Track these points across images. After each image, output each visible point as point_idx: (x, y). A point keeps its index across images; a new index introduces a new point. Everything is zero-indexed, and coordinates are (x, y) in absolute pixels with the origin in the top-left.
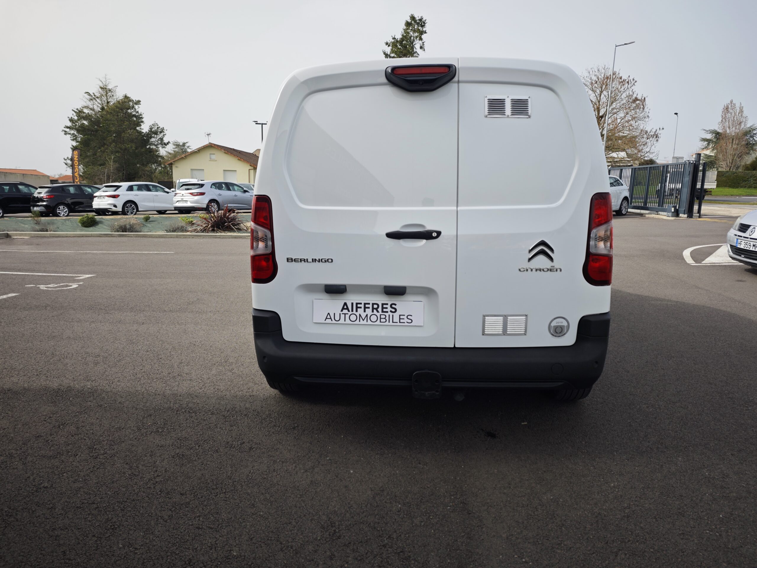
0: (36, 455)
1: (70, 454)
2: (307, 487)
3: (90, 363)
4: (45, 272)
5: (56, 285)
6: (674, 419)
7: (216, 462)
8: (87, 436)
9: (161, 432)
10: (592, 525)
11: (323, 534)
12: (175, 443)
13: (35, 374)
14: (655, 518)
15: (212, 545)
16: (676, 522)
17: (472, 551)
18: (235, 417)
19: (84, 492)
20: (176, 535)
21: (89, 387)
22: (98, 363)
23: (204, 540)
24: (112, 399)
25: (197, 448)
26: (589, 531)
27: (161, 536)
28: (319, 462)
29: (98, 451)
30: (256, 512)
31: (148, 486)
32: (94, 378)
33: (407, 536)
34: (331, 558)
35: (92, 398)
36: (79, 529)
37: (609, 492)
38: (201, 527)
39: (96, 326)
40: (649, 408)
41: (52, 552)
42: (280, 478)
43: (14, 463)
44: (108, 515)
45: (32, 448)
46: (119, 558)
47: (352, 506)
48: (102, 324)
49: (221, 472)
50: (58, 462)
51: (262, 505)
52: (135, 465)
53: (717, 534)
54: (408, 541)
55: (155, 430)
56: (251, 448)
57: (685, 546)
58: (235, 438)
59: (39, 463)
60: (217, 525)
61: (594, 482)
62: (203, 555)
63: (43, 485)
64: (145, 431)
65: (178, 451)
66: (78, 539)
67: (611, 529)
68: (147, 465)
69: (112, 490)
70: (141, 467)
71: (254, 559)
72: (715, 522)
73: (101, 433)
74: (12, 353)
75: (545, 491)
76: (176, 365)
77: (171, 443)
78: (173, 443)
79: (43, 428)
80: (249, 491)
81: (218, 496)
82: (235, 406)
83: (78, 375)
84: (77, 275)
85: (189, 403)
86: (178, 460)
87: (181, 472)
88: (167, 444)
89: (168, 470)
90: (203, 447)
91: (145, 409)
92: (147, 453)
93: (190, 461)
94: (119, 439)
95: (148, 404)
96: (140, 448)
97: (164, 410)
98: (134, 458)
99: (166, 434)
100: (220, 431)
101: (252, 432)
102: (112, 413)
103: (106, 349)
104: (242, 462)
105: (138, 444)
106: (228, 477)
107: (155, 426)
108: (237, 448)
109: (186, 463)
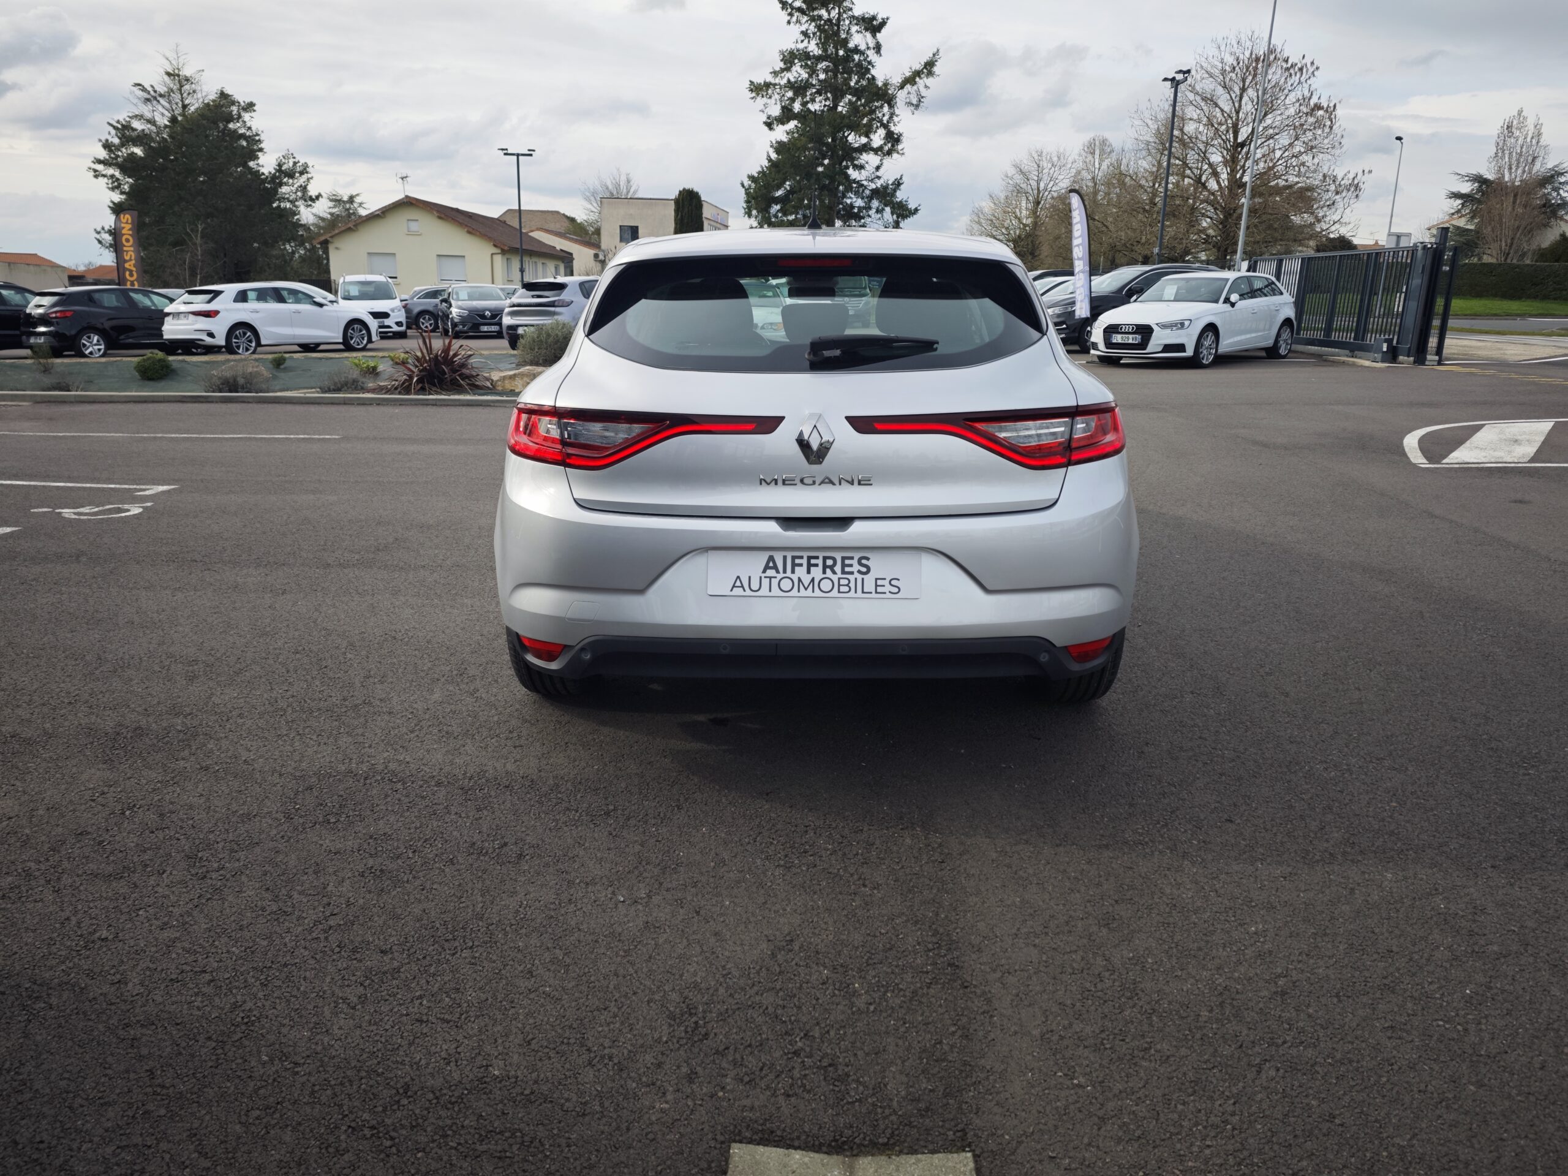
0: (80, 872)
1: (149, 869)
2: (638, 934)
3: (178, 678)
4: (70, 479)
5: (96, 509)
6: (1379, 793)
7: (451, 885)
8: (182, 831)
9: (334, 823)
10: (1211, 1011)
11: (674, 1031)
12: (365, 846)
13: (66, 701)
14: (1337, 996)
15: (449, 1055)
16: (1378, 1003)
17: (972, 1063)
18: (486, 791)
19: (183, 949)
20: (375, 1035)
21: (179, 728)
22: (195, 677)
23: (432, 1045)
24: (229, 754)
25: (411, 855)
26: (1206, 1022)
27: (346, 1037)
28: (661, 884)
29: (206, 863)
30: (536, 985)
31: (314, 935)
32: (188, 710)
33: (842, 1032)
34: (691, 1077)
35: (187, 752)
36: (178, 1024)
37: (1246, 943)
38: (425, 1018)
39: (186, 597)
40: (1329, 770)
41: (127, 1071)
42: (584, 917)
43: (36, 890)
44: (235, 996)
45: (69, 858)
46: (264, 1083)
47: (730, 973)
48: (198, 593)
49: (461, 905)
50: (126, 887)
51: (547, 973)
52: (284, 892)
53: (1459, 1027)
54: (842, 1043)
55: (321, 819)
56: (521, 855)
57: (1395, 1052)
58: (488, 835)
59: (86, 890)
60: (457, 1015)
61: (1215, 923)
62: (432, 1075)
63: (98, 934)
64: (301, 821)
65: (371, 862)
66: (177, 1045)
67: (1249, 1020)
68: (309, 893)
69: (239, 944)
70: (296, 895)
71: (536, 1082)
72: (1455, 1004)
73: (210, 825)
74: (14, 656)
75: (1117, 942)
76: (357, 683)
77: (356, 846)
78: (360, 845)
79: (90, 815)
80: (520, 944)
81: (457, 955)
82: (485, 768)
83: (155, 702)
84: (138, 487)
85: (389, 762)
86: (372, 881)
87: (379, 906)
88: (348, 848)
89: (354, 901)
90: (422, 854)
91: (298, 774)
92: (307, 866)
93: (398, 882)
94: (247, 838)
95: (304, 764)
96: (293, 857)
97: (338, 777)
98: (282, 877)
99: (344, 826)
100: (455, 820)
101: (521, 821)
102: (230, 783)
103: (210, 648)
104: (504, 883)
105: (289, 847)
106: (477, 915)
107: (320, 810)
108: (492, 856)
109: (389, 888)
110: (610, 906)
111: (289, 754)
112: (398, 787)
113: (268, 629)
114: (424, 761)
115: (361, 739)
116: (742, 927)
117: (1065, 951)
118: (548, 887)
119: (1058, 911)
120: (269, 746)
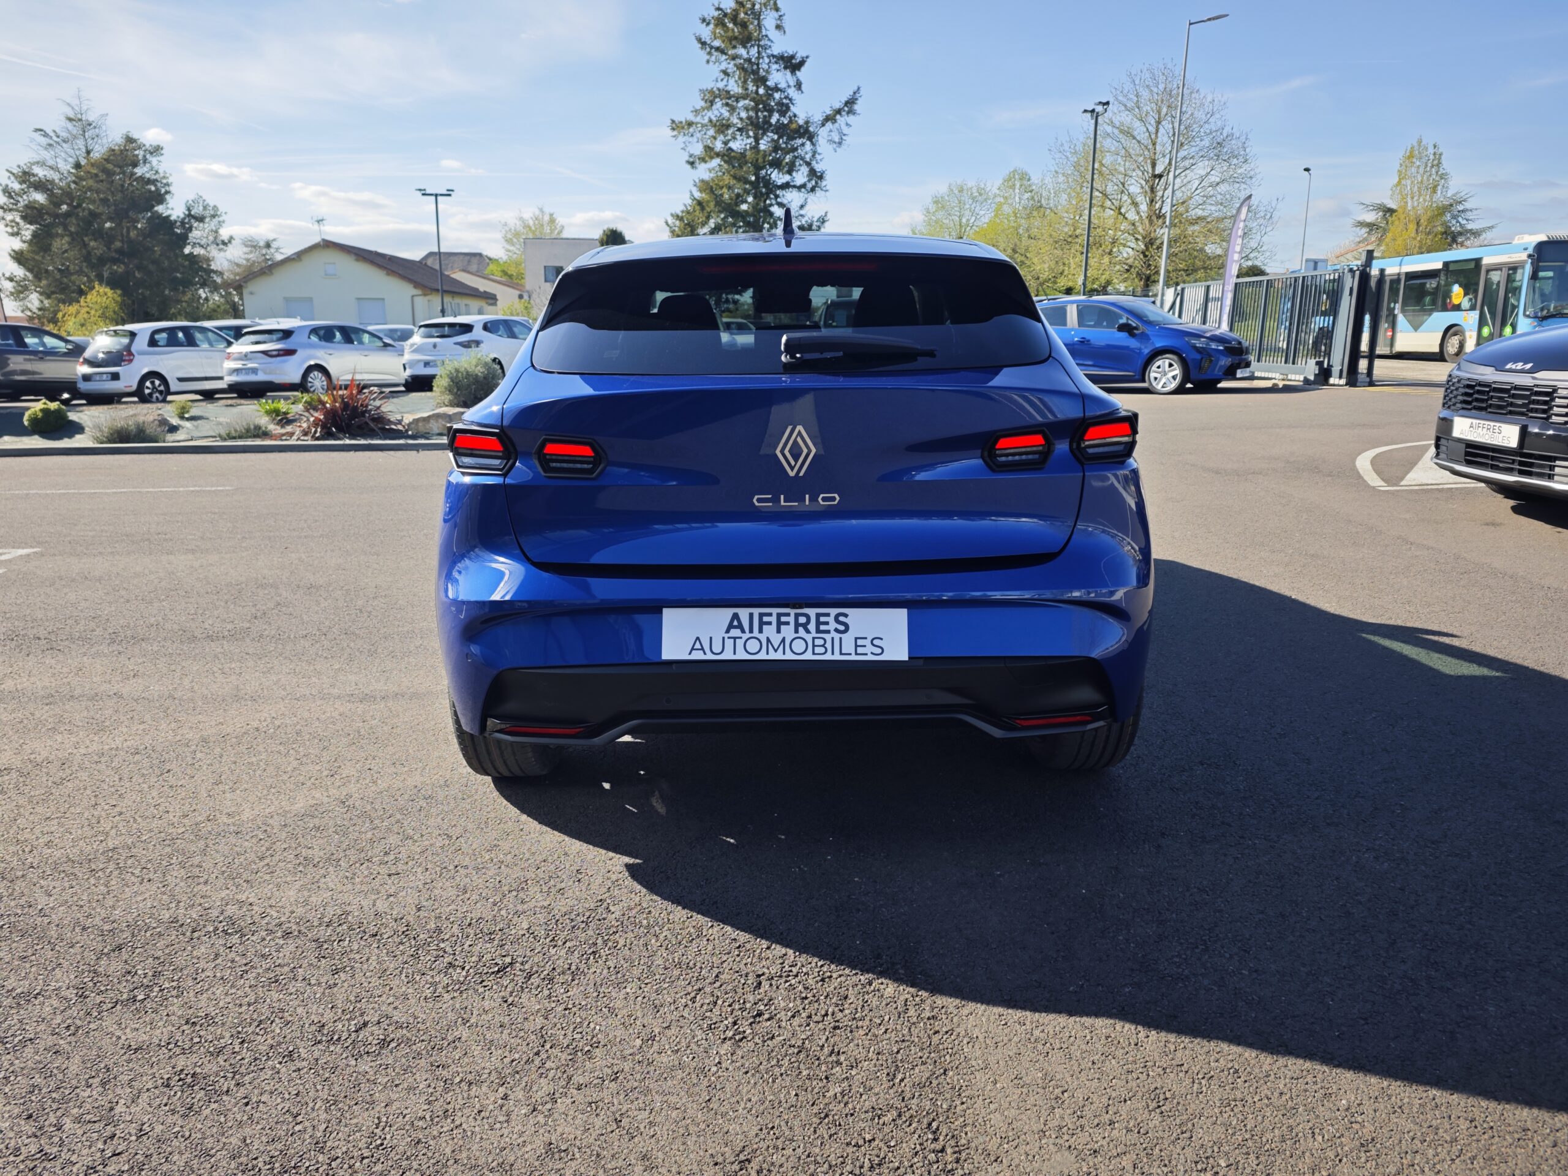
2: (537, 1163)
7: (287, 1096)
9: (142, 1001)
12: (178, 1036)
18: (347, 942)
24: (22, 902)
25: (237, 1049)
28: (570, 1078)
40: (1381, 860)
42: (463, 1139)
49: (297, 1128)
52: (52, 1119)
55: (125, 996)
56: (384, 1040)
58: (343, 1012)
64: (99, 999)
65: (181, 1062)
68: (88, 1117)
70: (68, 1125)
76: (203, 791)
77: (165, 1038)
78: (171, 1035)
82: (348, 908)
85: (227, 904)
86: (179, 1093)
87: (182, 1136)
88: (153, 1041)
89: (148, 1129)
90: (252, 1046)
91: (106, 927)
92: (93, 1074)
93: (214, 1094)
94: (19, 1032)
95: (117, 912)
96: (77, 1059)
97: (158, 930)
98: (54, 1095)
99: (154, 1006)
100: (302, 990)
101: (388, 988)
102: (15, 945)
103: (30, 751)
104: (358, 1089)
105: (74, 1044)
106: (317, 1143)
107: (127, 981)
108: (346, 1045)
109: (201, 1104)
110: (501, 1119)
111: (101, 897)
112: (234, 941)
113: (107, 724)
114: (273, 902)
115: (195, 872)
116: (679, 1141)
117: (1110, 1154)
118: (417, 1092)
119: (1093, 1090)
120: (77, 887)
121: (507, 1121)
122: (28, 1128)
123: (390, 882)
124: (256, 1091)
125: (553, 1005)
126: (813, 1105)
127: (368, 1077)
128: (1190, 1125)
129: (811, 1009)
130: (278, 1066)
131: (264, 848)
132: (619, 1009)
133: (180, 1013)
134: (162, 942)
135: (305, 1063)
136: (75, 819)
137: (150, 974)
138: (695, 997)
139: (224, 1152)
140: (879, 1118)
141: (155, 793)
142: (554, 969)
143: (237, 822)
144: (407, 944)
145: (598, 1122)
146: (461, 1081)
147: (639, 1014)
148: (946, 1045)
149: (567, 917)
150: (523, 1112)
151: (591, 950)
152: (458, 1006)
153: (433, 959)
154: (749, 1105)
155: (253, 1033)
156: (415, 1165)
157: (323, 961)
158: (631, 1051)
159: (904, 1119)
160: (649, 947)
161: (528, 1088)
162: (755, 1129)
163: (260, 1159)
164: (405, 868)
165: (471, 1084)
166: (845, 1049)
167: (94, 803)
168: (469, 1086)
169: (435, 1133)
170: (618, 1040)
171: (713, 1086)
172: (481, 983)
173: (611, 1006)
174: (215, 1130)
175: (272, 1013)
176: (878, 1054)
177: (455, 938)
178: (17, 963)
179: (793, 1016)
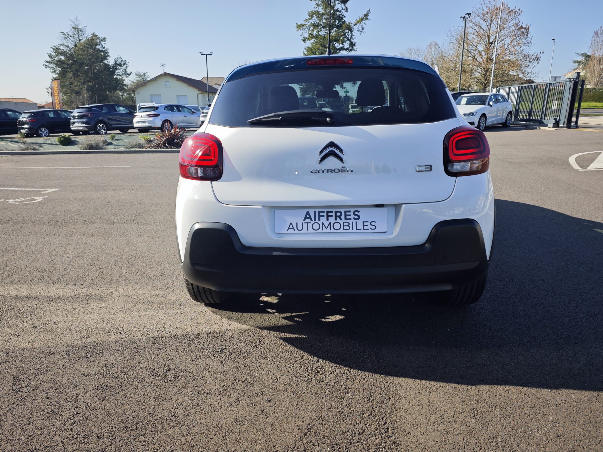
2: (231, 425)
4: (17, 187)
5: (24, 199)
7: (140, 395)
8: (15, 363)
9: (89, 357)
12: (102, 371)
18: (164, 338)
22: (44, 279)
24: (48, 319)
25: (122, 377)
28: (245, 393)
29: (22, 382)
31: (66, 427)
39: (49, 239)
48: (56, 237)
49: (143, 407)
52: (56, 399)
56: (177, 376)
58: (162, 365)
64: (74, 356)
65: (102, 381)
68: (69, 399)
70: (62, 402)
73: (30, 359)
77: (97, 372)
78: (99, 371)
80: (170, 432)
81: (136, 440)
82: (166, 326)
83: (22, 292)
84: (44, 189)
85: (121, 323)
86: (101, 392)
87: (102, 408)
88: (93, 372)
89: (90, 405)
90: (128, 376)
91: (78, 330)
92: (71, 384)
93: (114, 393)
94: (46, 367)
95: (82, 324)
96: (65, 378)
97: (96, 331)
98: (57, 391)
99: (94, 359)
100: (147, 356)
101: (179, 356)
102: (45, 335)
103: (53, 264)
104: (166, 394)
105: (64, 372)
106: (150, 413)
107: (84, 350)
108: (162, 377)
109: (109, 396)
110: (218, 408)
111: (76, 318)
112: (123, 337)
113: (81, 254)
114: (138, 322)
115: (110, 310)
116: (285, 419)
117: (454, 434)
118: (188, 396)
119: (448, 408)
120: (68, 314)
121: (221, 409)
122: (48, 402)
123: (181, 316)
124: (129, 393)
125: (240, 365)
126: (337, 408)
127: (170, 389)
128: (487, 424)
129: (338, 371)
130: (137, 384)
131: (136, 302)
132: (265, 368)
133: (103, 362)
134: (97, 336)
135: (147, 383)
136: (68, 289)
137: (93, 347)
138: (293, 364)
139: (117, 415)
140: (363, 414)
141: (97, 280)
142: (241, 351)
143: (126, 292)
144: (187, 340)
145: (255, 411)
146: (204, 392)
147: (272, 370)
148: (391, 387)
149: (246, 331)
150: (227, 405)
151: (255, 345)
152: (204, 364)
153: (196, 346)
154: (312, 407)
155: (129, 371)
156: (186, 423)
157: (155, 345)
158: (268, 384)
159: (373, 416)
160: (277, 344)
161: (229, 396)
162: (315, 417)
163: (129, 418)
164: (187, 311)
165: (208, 394)
166: (351, 387)
167: (75, 283)
168: (207, 394)
169: (194, 412)
170: (264, 379)
171: (299, 399)
172: (213, 355)
173: (261, 366)
174: (114, 406)
175: (136, 364)
176: (364, 390)
177: (204, 338)
178: (46, 341)
179: (331, 374)
